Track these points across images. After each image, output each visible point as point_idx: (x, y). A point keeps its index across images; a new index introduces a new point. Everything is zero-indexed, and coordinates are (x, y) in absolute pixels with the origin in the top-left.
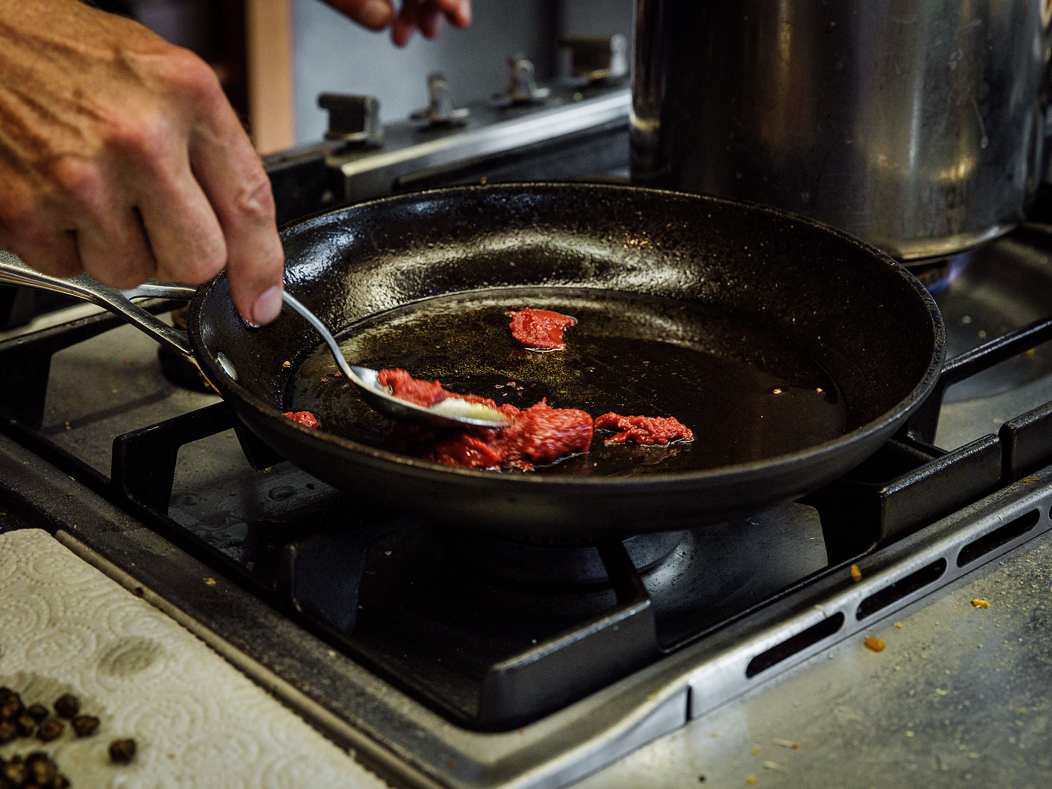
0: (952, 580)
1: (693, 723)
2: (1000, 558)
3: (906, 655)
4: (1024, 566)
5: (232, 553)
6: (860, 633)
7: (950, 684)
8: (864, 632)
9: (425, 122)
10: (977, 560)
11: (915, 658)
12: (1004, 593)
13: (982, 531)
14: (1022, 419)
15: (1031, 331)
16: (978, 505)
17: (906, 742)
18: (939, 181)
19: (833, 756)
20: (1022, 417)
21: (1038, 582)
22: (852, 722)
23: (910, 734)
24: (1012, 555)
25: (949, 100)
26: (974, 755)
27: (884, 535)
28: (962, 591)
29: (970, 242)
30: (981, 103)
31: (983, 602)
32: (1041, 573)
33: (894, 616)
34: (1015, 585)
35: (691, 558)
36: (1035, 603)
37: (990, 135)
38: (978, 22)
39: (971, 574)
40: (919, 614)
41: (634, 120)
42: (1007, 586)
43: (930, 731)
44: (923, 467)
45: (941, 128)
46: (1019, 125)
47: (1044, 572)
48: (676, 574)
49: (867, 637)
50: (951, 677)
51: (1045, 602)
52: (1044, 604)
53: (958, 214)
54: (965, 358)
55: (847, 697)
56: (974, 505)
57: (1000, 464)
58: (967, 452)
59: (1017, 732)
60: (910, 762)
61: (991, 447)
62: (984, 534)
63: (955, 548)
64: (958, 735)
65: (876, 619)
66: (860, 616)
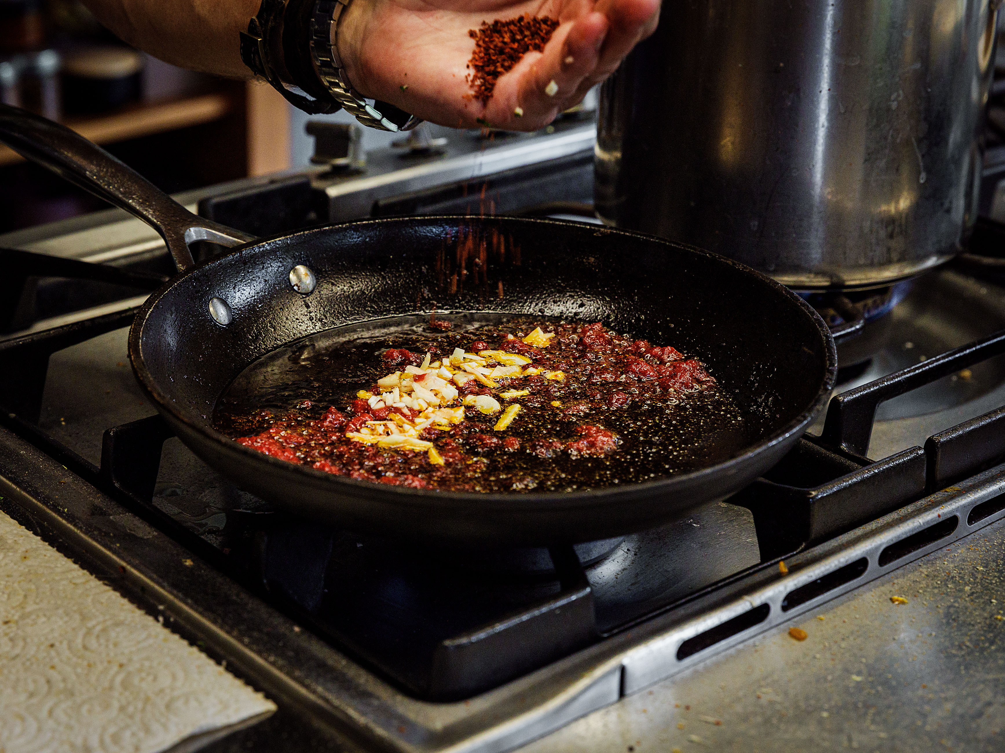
0: (874, 578)
1: (626, 700)
2: (920, 560)
3: (827, 644)
4: (942, 568)
5: (210, 540)
6: (786, 624)
7: (865, 671)
8: (789, 622)
9: (405, 150)
10: (898, 561)
11: (835, 647)
12: (921, 591)
13: (903, 534)
14: (946, 433)
15: (962, 354)
16: (903, 511)
17: (821, 721)
18: (880, 213)
19: (753, 732)
20: (947, 432)
21: (954, 582)
22: (772, 703)
23: (825, 714)
24: (932, 557)
25: (890, 138)
26: (883, 735)
27: (813, 536)
28: (883, 588)
29: (908, 270)
30: (920, 141)
31: (901, 599)
32: (957, 574)
33: (817, 609)
34: (932, 584)
35: (635, 555)
36: (950, 601)
37: (929, 171)
38: (918, 66)
39: (892, 574)
40: (841, 608)
41: (598, 152)
42: (925, 585)
43: (843, 712)
44: (851, 474)
45: (882, 164)
46: (957, 162)
47: (960, 573)
48: (620, 569)
49: (792, 627)
50: (867, 665)
51: (959, 600)
52: (958, 603)
53: (898, 244)
54: (897, 377)
55: (769, 680)
56: (898, 511)
57: (924, 475)
58: (893, 462)
59: (924, 716)
60: (824, 740)
61: (915, 458)
62: (904, 537)
63: (877, 548)
64: (869, 718)
65: (801, 612)
66: (785, 608)
